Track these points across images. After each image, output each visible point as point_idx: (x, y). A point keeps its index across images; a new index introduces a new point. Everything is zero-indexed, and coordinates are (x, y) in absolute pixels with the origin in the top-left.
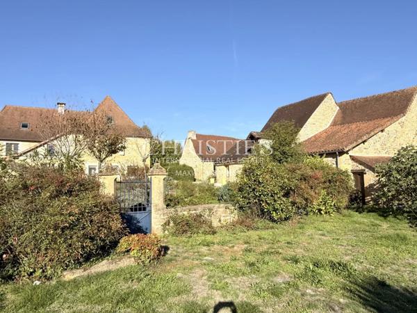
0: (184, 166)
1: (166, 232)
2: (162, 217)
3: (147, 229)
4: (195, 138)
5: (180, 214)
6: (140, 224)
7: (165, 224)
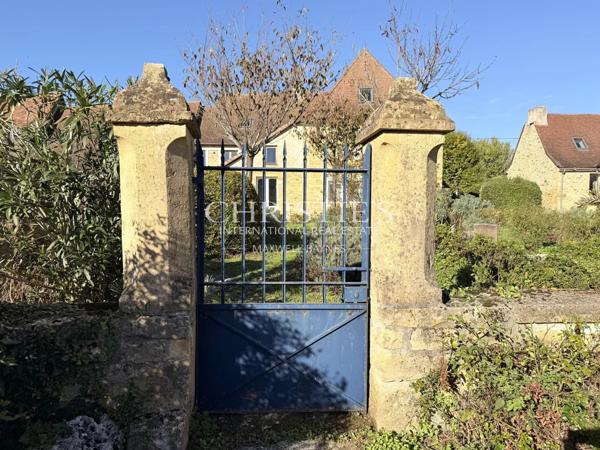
0: (518, 180)
1: (438, 419)
2: (417, 344)
3: (343, 385)
4: (544, 122)
5: (515, 332)
6: (311, 362)
7: (434, 379)
